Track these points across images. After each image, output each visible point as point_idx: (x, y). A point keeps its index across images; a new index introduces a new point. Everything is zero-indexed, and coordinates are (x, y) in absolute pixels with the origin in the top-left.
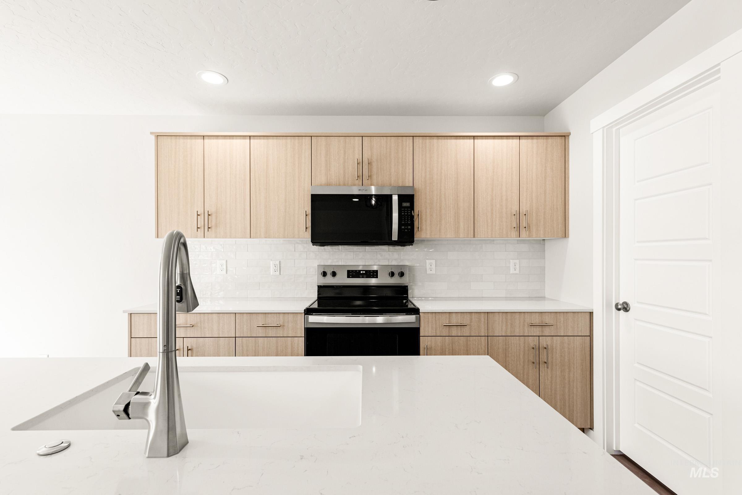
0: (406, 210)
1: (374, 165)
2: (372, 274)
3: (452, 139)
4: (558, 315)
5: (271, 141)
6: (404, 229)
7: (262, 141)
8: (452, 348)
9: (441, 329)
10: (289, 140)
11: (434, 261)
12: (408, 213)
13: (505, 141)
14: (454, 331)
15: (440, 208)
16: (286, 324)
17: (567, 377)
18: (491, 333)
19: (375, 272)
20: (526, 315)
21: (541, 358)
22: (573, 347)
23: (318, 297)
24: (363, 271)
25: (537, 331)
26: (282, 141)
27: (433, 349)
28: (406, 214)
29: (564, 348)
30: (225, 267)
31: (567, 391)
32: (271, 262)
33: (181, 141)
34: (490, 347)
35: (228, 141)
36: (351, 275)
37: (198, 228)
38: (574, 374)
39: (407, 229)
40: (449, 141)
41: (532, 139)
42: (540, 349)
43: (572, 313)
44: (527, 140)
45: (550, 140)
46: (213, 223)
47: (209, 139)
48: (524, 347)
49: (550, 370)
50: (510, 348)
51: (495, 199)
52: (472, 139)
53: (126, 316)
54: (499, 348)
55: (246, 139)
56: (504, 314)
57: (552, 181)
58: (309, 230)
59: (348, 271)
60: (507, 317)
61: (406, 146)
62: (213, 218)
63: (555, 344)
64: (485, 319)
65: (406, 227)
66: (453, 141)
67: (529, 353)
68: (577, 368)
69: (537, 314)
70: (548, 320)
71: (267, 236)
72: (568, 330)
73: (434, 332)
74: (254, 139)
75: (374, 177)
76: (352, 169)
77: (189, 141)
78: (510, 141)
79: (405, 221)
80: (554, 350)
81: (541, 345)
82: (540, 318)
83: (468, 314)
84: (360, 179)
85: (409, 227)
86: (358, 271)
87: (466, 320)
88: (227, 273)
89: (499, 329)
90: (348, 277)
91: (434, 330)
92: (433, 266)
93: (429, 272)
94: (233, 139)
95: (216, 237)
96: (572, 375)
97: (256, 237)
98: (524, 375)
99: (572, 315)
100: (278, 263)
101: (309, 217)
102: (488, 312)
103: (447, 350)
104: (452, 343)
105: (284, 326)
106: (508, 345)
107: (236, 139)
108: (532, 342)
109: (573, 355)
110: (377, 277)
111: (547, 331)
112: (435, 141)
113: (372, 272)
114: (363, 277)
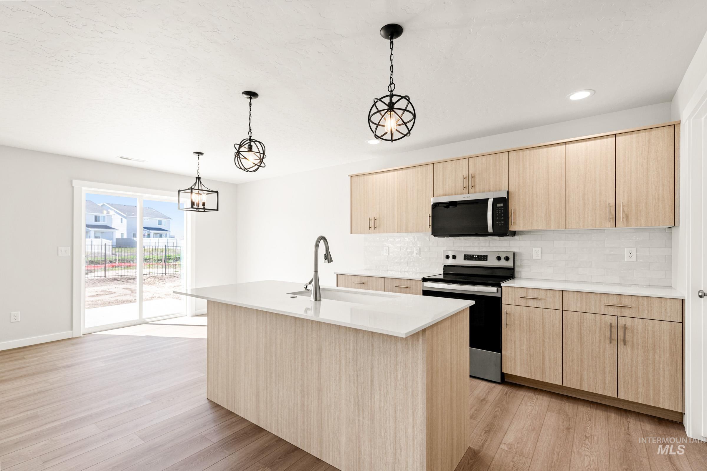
0: (500, 210)
1: (477, 178)
2: (482, 258)
3: (543, 148)
4: (640, 299)
5: (409, 171)
6: (498, 224)
7: (404, 171)
8: (529, 316)
9: (519, 300)
10: (420, 169)
11: (540, 248)
12: (501, 211)
13: (598, 141)
14: (531, 303)
15: (532, 205)
16: (411, 287)
17: (651, 357)
18: (565, 308)
19: (485, 257)
20: (603, 296)
21: (620, 336)
22: (658, 330)
23: (443, 273)
24: (476, 255)
25: (615, 311)
26: (415, 170)
27: (513, 315)
28: (500, 212)
29: (647, 330)
30: (388, 251)
31: (651, 370)
32: (415, 248)
33: (362, 177)
34: (565, 320)
35: (385, 174)
36: (467, 258)
37: (370, 227)
38: (660, 357)
39: (501, 224)
40: (540, 150)
41: (631, 134)
42: (618, 328)
43: (657, 298)
44: (625, 137)
45: (654, 132)
46: (378, 225)
47: (375, 174)
48: (601, 324)
49: (630, 348)
50: (586, 323)
51: (588, 194)
52: (563, 145)
53: (335, 275)
54: (573, 321)
55: (395, 171)
56: (579, 293)
57: (657, 172)
58: (431, 227)
59: (465, 256)
60: (582, 296)
61: (502, 160)
62: (377, 222)
63: (636, 325)
64: (559, 296)
65: (500, 222)
66: (545, 150)
67: (605, 329)
68: (664, 351)
69: (615, 296)
70: (626, 302)
71: (407, 231)
72: (653, 314)
73: (514, 302)
74: (399, 171)
75: (477, 186)
76: (460, 182)
77: (366, 177)
78: (605, 140)
79: (499, 218)
80: (636, 330)
81: (620, 324)
82: (619, 300)
83: (544, 291)
84: (466, 189)
85: (503, 222)
86: (472, 256)
87: (541, 295)
88: (389, 255)
89: (573, 304)
90: (465, 259)
91: (514, 300)
92: (539, 253)
93: (535, 257)
94: (388, 172)
95: (379, 233)
96: (657, 357)
97: (400, 232)
98: (600, 348)
99: (657, 300)
100: (419, 249)
101: (431, 218)
102: (563, 291)
103: (525, 317)
104: (529, 312)
105: (410, 288)
106: (583, 320)
107: (390, 172)
108: (608, 320)
109: (660, 338)
110: (487, 260)
111: (626, 312)
112: (528, 152)
113: (483, 257)
114: (476, 260)
